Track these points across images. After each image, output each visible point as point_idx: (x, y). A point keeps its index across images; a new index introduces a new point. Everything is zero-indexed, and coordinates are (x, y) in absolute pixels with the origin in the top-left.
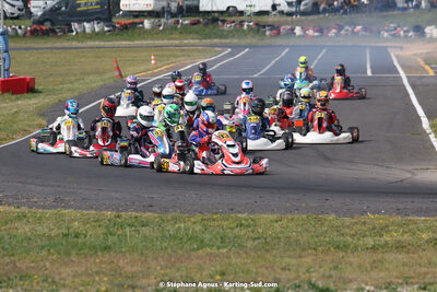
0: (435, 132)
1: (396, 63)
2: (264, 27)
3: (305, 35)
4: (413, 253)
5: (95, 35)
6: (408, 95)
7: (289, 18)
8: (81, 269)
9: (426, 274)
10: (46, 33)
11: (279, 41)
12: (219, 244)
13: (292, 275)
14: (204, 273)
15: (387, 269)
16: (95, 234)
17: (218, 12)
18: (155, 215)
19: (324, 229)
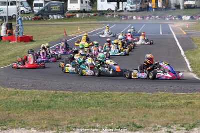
0: (186, 56)
1: (171, 29)
2: (122, 16)
3: (137, 19)
4: (178, 109)
5: (58, 20)
6: (176, 42)
7: (131, 13)
8: (36, 117)
9: (183, 119)
10: (39, 19)
11: (127, 22)
12: (96, 105)
13: (126, 119)
14: (89, 119)
15: (167, 117)
16: (45, 101)
17: (104, 11)
18: (72, 92)
19: (141, 98)
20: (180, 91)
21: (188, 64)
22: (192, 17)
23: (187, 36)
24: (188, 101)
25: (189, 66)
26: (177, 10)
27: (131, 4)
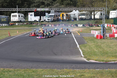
0: (80, 48)
2: (42, 25)
3: (51, 26)
5: (5, 27)
6: (74, 40)
7: (48, 23)
12: (28, 77)
17: (32, 21)
18: (13, 69)
19: (54, 73)
20: (77, 68)
21: (81, 52)
22: (83, 25)
23: (80, 36)
24: (81, 74)
25: (82, 54)
26: (75, 21)
27: (48, 17)
